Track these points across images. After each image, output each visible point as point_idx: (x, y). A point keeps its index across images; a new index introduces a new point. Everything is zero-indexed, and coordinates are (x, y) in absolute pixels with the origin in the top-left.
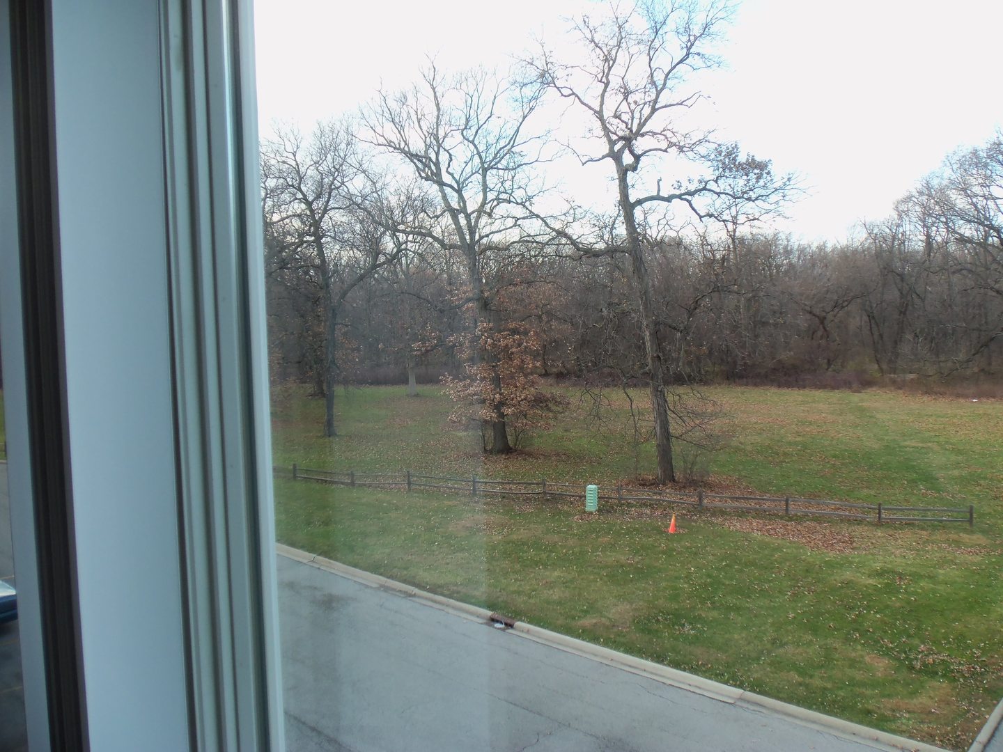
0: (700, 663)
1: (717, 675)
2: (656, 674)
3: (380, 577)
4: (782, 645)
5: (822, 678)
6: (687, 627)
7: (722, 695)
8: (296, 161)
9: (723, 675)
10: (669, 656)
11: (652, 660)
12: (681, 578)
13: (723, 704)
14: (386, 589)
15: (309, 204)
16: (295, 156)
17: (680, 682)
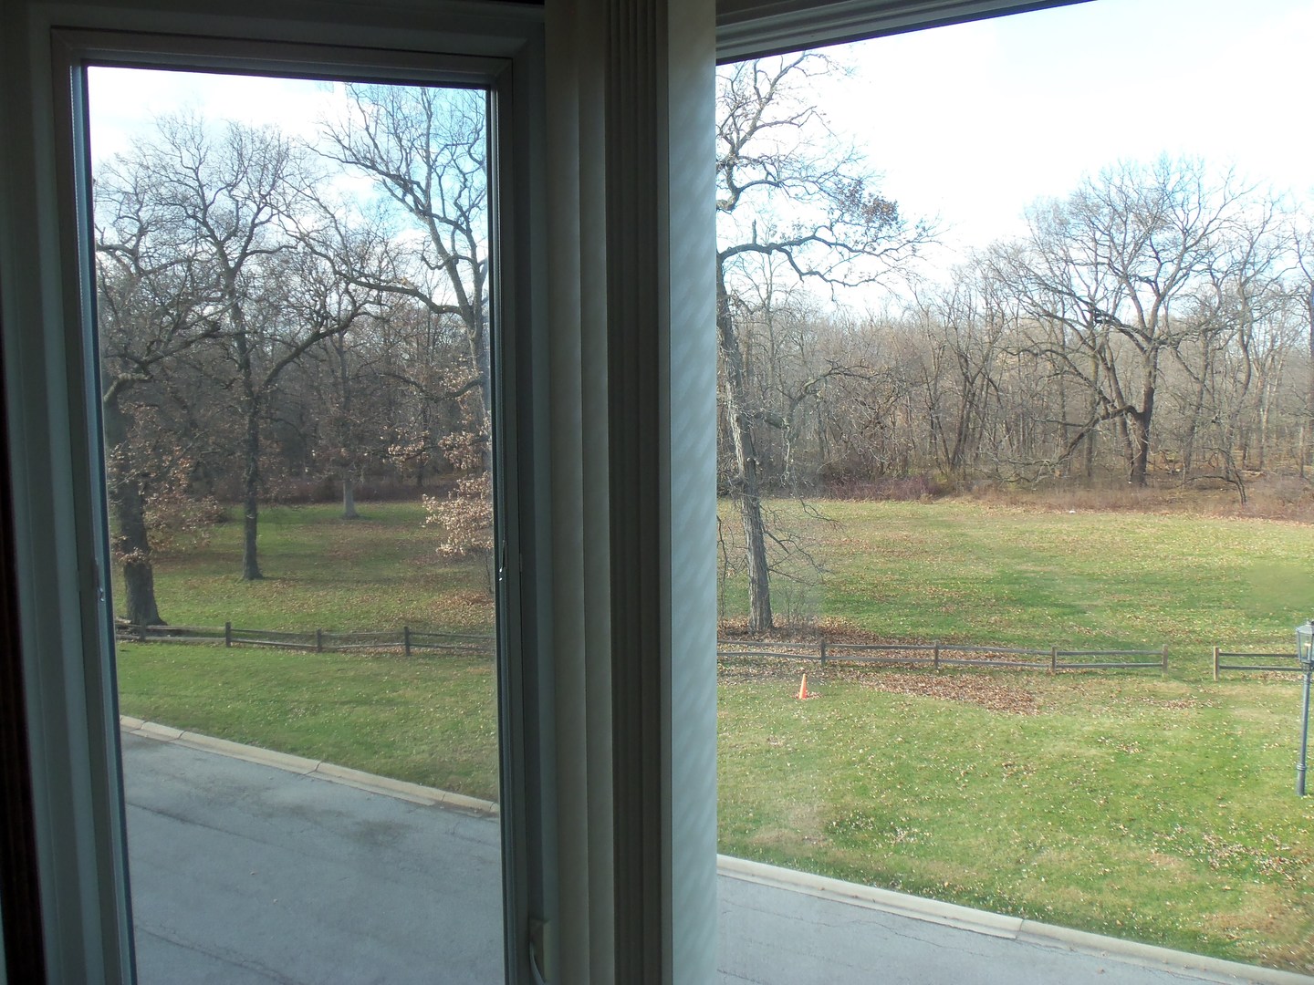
0: (946, 884)
1: (977, 900)
2: (891, 906)
4: (1039, 850)
5: (1113, 891)
7: (995, 928)
8: (198, 180)
9: (984, 899)
10: (901, 878)
11: (879, 886)
12: (854, 763)
13: (1004, 941)
15: (220, 245)
16: (197, 174)
17: (931, 915)
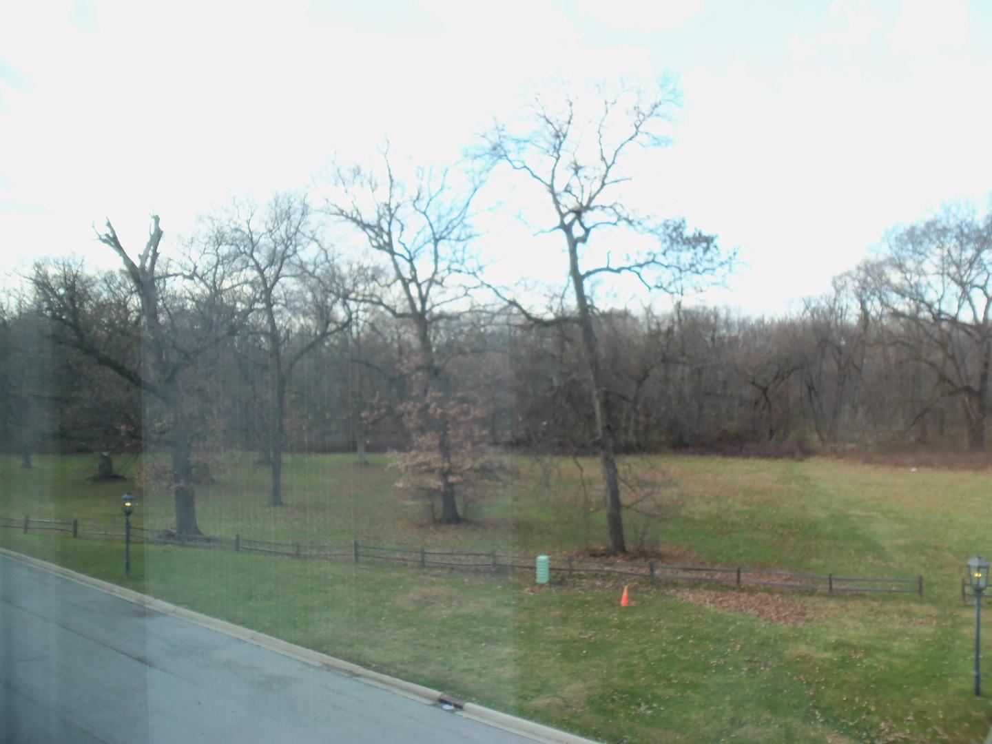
3: (324, 656)
6: (643, 707)
8: (249, 228)
12: (635, 654)
14: (329, 668)
15: (261, 271)
16: (249, 224)
